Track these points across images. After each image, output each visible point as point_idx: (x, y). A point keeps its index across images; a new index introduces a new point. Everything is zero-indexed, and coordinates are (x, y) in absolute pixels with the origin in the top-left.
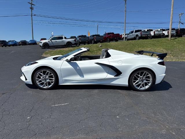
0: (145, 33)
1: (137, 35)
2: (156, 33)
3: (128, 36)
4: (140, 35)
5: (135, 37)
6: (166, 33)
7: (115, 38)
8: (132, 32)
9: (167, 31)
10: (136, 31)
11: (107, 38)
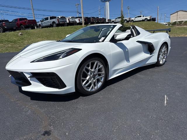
0: (61, 20)
1: (54, 22)
2: (71, 20)
3: (42, 24)
4: (57, 22)
5: (51, 24)
6: (77, 21)
7: (32, 25)
8: (47, 19)
9: (78, 19)
10: (52, 18)
11: (21, 24)
